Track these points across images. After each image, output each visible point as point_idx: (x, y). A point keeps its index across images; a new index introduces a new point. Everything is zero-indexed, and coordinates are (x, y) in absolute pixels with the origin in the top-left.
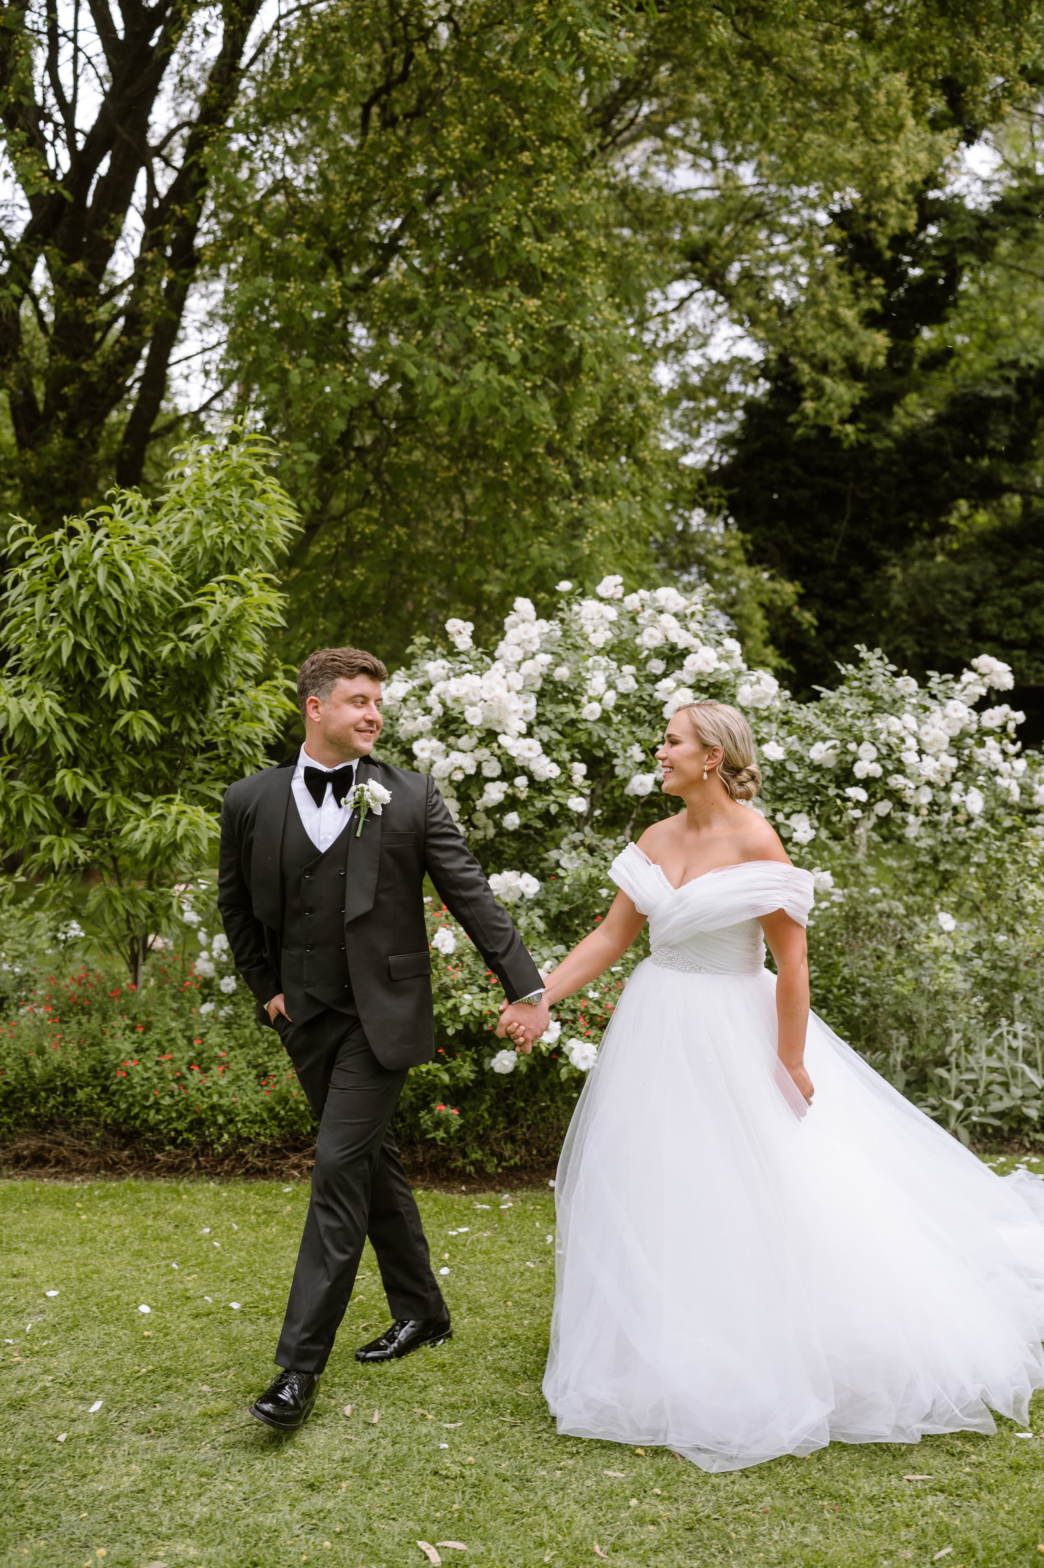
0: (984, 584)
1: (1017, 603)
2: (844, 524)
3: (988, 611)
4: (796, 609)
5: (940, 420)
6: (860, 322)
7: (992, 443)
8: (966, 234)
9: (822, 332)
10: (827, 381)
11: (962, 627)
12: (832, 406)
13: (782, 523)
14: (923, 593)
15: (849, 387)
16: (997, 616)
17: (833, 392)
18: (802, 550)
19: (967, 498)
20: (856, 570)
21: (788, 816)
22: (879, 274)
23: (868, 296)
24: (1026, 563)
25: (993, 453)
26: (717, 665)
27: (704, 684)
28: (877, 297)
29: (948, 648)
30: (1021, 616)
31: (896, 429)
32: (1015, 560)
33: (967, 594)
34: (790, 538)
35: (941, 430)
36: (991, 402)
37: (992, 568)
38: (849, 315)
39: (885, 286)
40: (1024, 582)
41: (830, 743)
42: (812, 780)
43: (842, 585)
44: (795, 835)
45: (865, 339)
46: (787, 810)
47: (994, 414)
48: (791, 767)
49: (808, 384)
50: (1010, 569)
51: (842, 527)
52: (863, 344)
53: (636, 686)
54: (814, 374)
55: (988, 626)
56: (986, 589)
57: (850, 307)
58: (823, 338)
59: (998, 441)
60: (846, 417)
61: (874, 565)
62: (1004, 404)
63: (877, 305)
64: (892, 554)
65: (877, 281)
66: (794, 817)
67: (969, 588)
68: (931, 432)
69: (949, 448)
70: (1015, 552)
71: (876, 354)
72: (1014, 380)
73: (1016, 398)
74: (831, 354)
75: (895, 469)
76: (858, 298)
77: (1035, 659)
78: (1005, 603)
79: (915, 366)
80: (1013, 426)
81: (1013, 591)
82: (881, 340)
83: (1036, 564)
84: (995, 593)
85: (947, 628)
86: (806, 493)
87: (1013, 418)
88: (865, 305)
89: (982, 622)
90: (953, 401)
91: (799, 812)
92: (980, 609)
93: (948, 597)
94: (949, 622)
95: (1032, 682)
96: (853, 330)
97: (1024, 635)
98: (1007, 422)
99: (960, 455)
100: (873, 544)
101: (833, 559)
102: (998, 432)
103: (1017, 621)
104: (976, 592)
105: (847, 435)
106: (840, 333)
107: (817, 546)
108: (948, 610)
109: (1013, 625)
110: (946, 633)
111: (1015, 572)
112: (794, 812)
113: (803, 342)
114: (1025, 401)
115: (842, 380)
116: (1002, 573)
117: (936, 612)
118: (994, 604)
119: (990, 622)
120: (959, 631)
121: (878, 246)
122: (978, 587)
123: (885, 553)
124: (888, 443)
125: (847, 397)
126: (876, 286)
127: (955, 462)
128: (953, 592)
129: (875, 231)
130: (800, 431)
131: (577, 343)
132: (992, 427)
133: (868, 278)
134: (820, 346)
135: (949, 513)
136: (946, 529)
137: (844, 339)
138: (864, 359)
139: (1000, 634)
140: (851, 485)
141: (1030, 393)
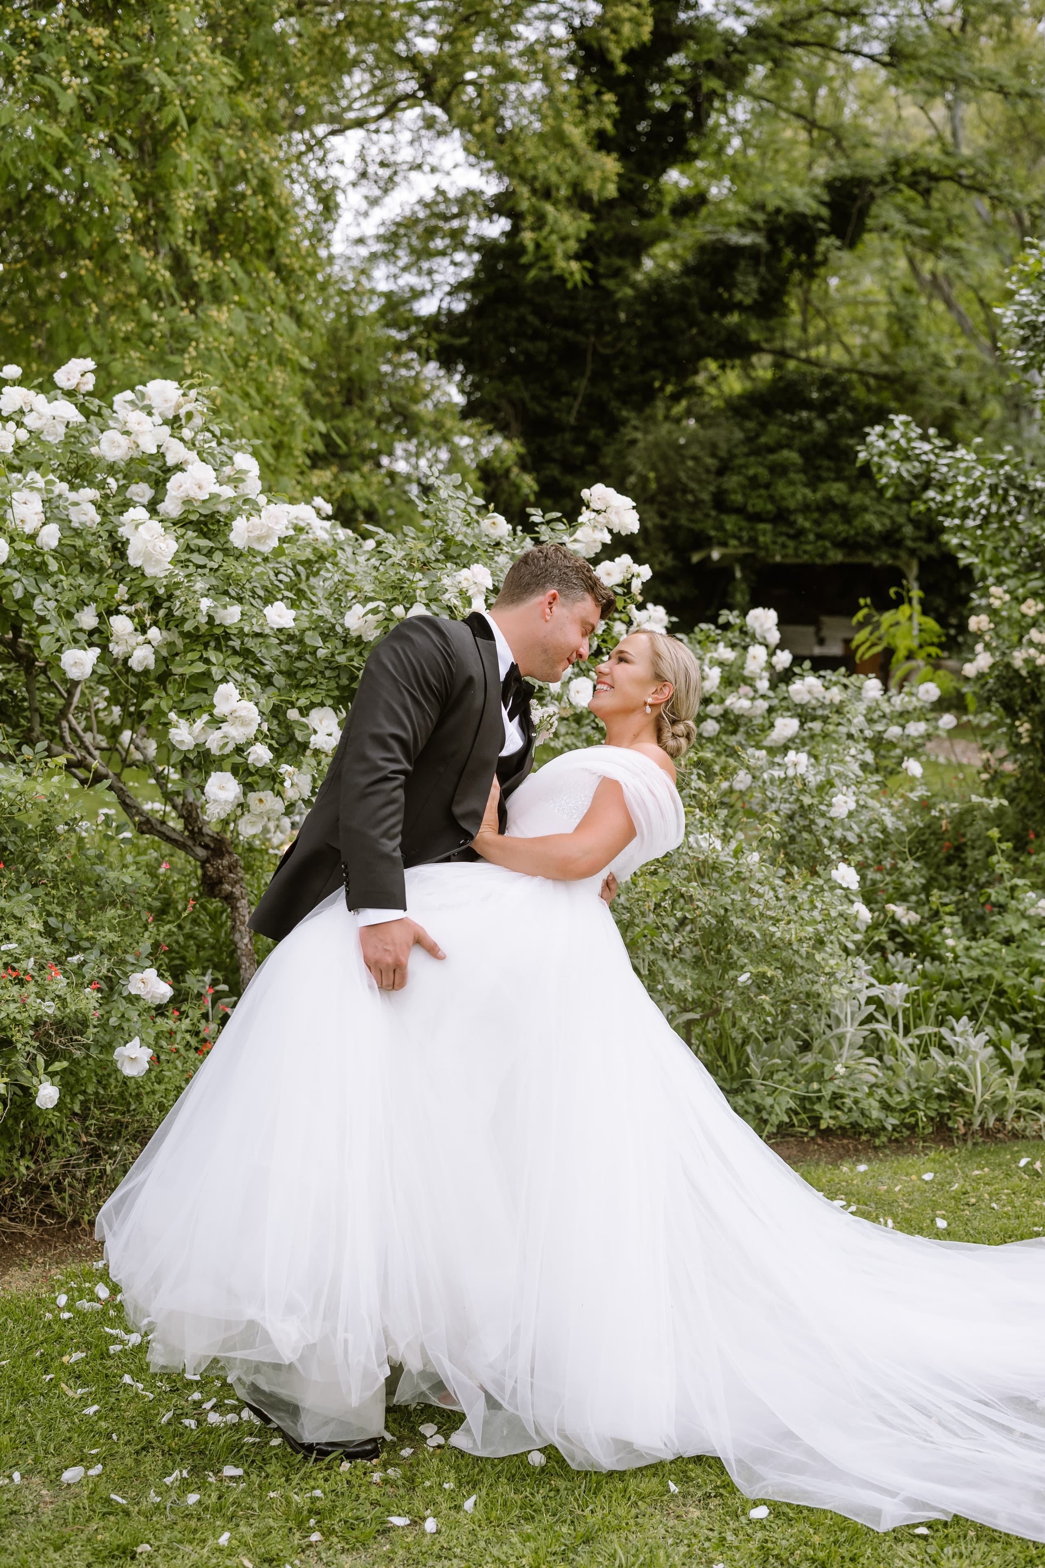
0: (729, 452)
1: (763, 473)
2: (584, 383)
3: (732, 481)
4: (515, 470)
5: (688, 270)
6: (589, 143)
7: (739, 296)
8: (712, 56)
9: (544, 151)
10: (549, 208)
11: (705, 496)
12: (554, 237)
13: (517, 379)
14: (665, 458)
15: (575, 218)
16: (743, 487)
17: (556, 222)
18: (539, 410)
19: (716, 357)
20: (596, 433)
21: (304, 711)
22: (610, 89)
23: (599, 113)
24: (772, 428)
25: (739, 307)
26: (216, 489)
27: (194, 517)
28: (609, 116)
29: (691, 521)
30: (767, 486)
31: (639, 277)
32: (763, 426)
33: (710, 461)
34: (526, 395)
35: (687, 281)
36: (738, 251)
37: (739, 435)
38: (576, 134)
39: (617, 103)
40: (771, 450)
41: (371, 605)
42: (342, 659)
43: (581, 450)
44: (313, 738)
45: (592, 163)
46: (302, 702)
47: (743, 263)
48: (313, 639)
49: (528, 211)
50: (758, 436)
51: (582, 385)
52: (591, 169)
53: (98, 519)
54: (534, 200)
55: (733, 497)
56: (732, 456)
57: (576, 125)
58: (546, 158)
59: (746, 294)
60: (571, 252)
61: (614, 426)
62: (752, 253)
63: (608, 125)
64: (633, 415)
65: (608, 97)
66: (314, 713)
67: (713, 455)
68: (675, 281)
69: (695, 301)
70: (763, 418)
71: (605, 180)
72: (761, 224)
73: (766, 247)
74: (554, 178)
75: (638, 322)
76: (587, 114)
77: (781, 534)
78: (751, 472)
79: (666, 212)
80: (763, 279)
81: (760, 459)
82: (611, 164)
83: (784, 430)
84: (741, 461)
85: (690, 497)
86: (542, 346)
87: (762, 269)
88: (594, 123)
89: (726, 491)
90: (702, 249)
91: (322, 705)
92: (725, 479)
93: (690, 463)
94: (692, 491)
95: (778, 558)
96: (581, 152)
97: (770, 507)
98: (756, 274)
99: (708, 310)
100: (614, 404)
101: (572, 420)
102: (746, 284)
103: (763, 492)
104: (721, 459)
105: (572, 274)
106: (565, 153)
107: (555, 405)
108: (689, 478)
109: (760, 496)
110: (688, 503)
111: (763, 440)
112: (313, 705)
113: (522, 161)
114: (776, 253)
115: (567, 208)
116: (750, 440)
117: (678, 480)
118: (740, 473)
119: (735, 492)
120: (702, 501)
121: (610, 57)
122: (723, 453)
123: (624, 413)
124: (629, 292)
125: (571, 229)
126: (606, 103)
127: (701, 316)
128: (695, 458)
129: (607, 39)
130: (533, 273)
131: (157, 89)
132: (740, 278)
133: (599, 93)
134: (542, 167)
135: (696, 372)
136: (695, 391)
137: (569, 161)
138: (592, 185)
139: (745, 505)
140: (592, 339)
141: (782, 243)
